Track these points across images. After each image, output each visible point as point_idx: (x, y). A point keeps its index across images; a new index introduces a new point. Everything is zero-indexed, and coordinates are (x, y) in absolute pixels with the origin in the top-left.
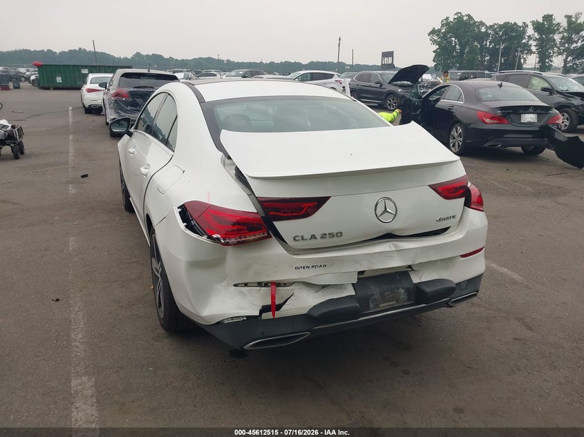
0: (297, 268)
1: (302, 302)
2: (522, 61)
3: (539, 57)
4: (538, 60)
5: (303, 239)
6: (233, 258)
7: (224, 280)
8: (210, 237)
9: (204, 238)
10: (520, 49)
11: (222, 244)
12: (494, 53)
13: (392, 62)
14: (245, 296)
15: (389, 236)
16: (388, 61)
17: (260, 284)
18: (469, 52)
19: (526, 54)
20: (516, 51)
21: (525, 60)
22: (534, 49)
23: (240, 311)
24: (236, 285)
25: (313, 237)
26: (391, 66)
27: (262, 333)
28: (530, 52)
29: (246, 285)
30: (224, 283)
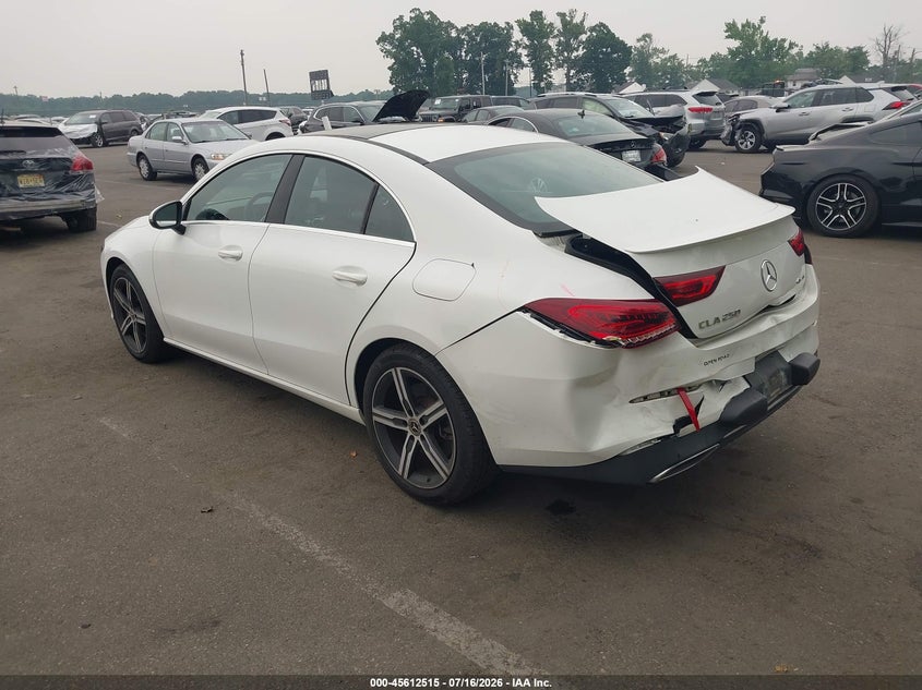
0: (706, 364)
1: (713, 407)
2: (512, 77)
3: (535, 72)
4: (533, 75)
5: (708, 325)
6: (629, 366)
7: (614, 397)
8: (600, 342)
9: (592, 345)
10: (507, 61)
11: (623, 347)
12: (473, 67)
13: (328, 87)
14: (649, 412)
15: (769, 308)
16: (321, 85)
17: (662, 394)
18: (440, 67)
19: (517, 67)
20: (504, 64)
21: (516, 77)
22: (525, 60)
23: (650, 433)
24: (631, 402)
25: (717, 320)
26: (328, 94)
27: (679, 456)
28: (521, 65)
29: (645, 398)
30: (616, 402)
